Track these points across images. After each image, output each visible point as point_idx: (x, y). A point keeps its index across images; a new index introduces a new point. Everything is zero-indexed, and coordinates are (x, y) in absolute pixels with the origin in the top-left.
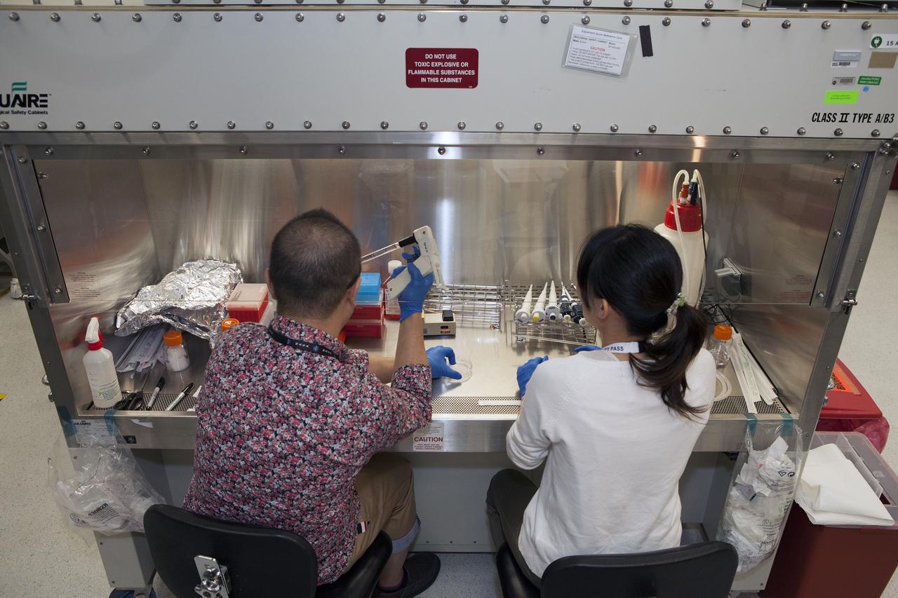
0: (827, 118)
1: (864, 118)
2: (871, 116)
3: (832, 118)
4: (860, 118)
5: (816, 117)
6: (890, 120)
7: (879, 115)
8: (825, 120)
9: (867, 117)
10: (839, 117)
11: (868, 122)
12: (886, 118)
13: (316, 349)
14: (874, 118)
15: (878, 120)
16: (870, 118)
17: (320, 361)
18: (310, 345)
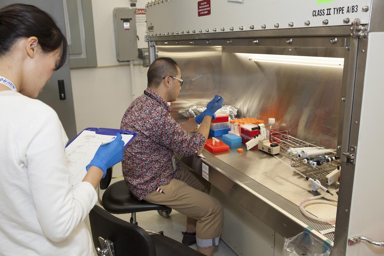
0: (320, 13)
1: (340, 11)
2: (344, 9)
3: (323, 13)
4: (337, 11)
5: (314, 13)
6: (356, 10)
7: (348, 7)
8: (319, 14)
9: (341, 10)
10: (326, 12)
11: (343, 13)
12: (353, 9)
13: (149, 95)
14: (345, 10)
15: (348, 11)
16: (343, 10)
17: (149, 99)
18: (148, 94)
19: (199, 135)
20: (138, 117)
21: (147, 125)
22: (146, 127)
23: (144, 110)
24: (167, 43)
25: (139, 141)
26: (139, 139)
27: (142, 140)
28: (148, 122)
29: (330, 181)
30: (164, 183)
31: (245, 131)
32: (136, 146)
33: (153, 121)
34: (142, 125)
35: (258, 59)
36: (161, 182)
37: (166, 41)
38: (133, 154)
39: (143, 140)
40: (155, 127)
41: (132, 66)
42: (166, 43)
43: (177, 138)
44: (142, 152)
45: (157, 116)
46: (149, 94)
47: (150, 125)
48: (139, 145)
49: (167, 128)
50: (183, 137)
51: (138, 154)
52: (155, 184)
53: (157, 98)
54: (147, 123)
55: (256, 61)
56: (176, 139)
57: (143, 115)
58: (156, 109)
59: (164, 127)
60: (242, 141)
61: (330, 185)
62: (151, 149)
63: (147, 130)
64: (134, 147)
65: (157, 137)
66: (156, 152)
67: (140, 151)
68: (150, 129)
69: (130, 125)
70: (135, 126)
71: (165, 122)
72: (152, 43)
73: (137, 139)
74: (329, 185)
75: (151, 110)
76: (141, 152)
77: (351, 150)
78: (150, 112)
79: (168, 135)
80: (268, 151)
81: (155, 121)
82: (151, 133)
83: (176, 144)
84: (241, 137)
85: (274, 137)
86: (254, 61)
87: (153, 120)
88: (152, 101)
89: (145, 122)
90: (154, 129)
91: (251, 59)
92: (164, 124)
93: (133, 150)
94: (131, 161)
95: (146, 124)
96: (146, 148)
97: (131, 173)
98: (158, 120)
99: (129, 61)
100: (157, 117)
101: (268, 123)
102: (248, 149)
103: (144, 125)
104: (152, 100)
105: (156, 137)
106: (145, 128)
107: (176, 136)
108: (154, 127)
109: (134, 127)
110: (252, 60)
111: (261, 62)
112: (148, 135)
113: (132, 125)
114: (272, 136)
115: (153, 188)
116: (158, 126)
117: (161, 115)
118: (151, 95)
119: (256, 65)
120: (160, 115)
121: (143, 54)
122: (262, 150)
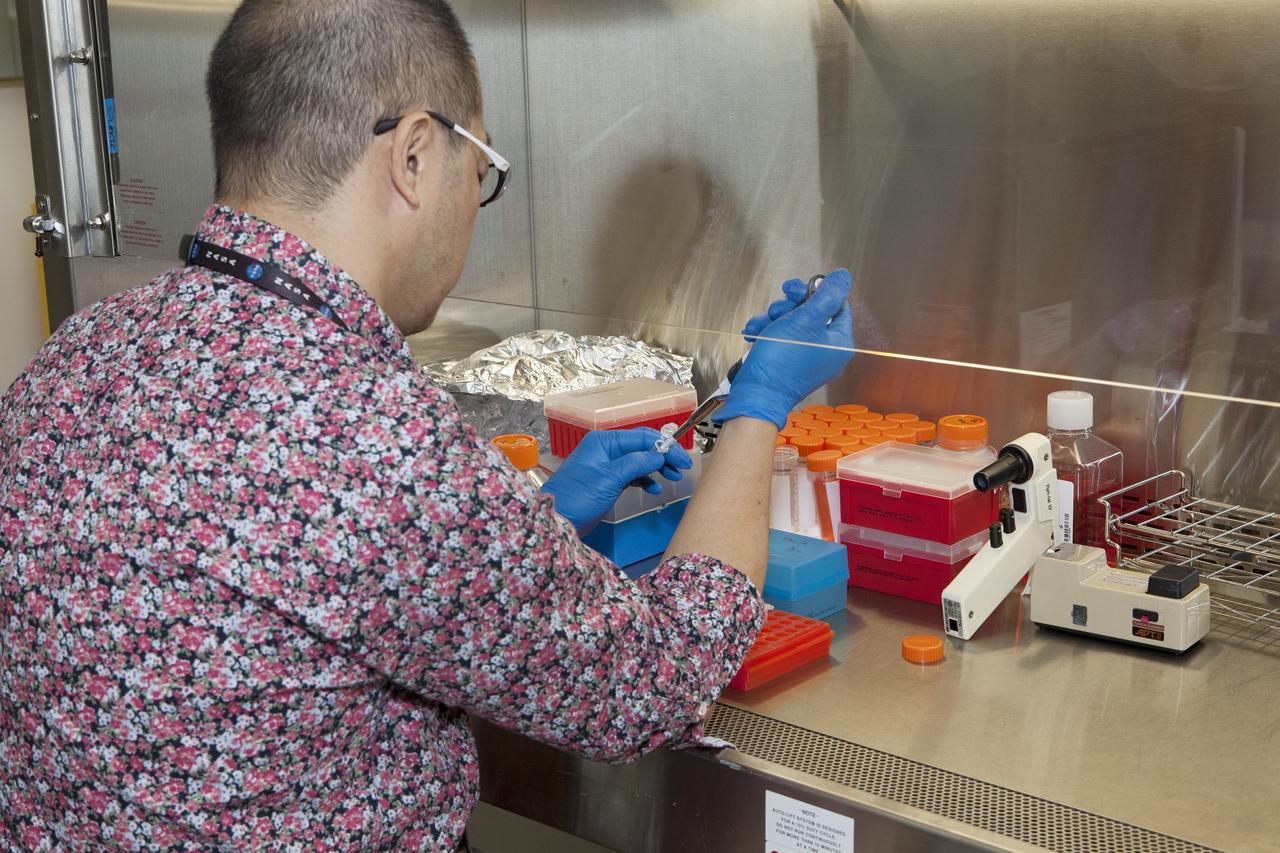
13: (254, 272)
17: (273, 307)
18: (246, 261)
19: (717, 572)
20: (212, 474)
21: (322, 543)
22: (315, 559)
23: (266, 408)
25: (256, 694)
26: (253, 681)
27: (279, 685)
28: (328, 509)
31: (890, 499)
32: (224, 742)
33: (379, 501)
34: (273, 549)
38: (198, 821)
39: (289, 683)
40: (402, 550)
43: (565, 621)
44: (278, 787)
45: (406, 452)
46: (251, 261)
47: (354, 540)
48: (254, 730)
49: (496, 549)
50: (606, 609)
51: (237, 814)
53: (331, 297)
54: (321, 522)
56: (561, 634)
59: (478, 539)
60: (847, 576)
62: (346, 750)
64: (204, 759)
65: (406, 642)
66: (383, 760)
67: (263, 783)
68: (355, 573)
69: (143, 556)
70: (204, 561)
73: (232, 683)
75: (338, 404)
76: (269, 792)
78: (326, 420)
79: (502, 611)
80: (1135, 631)
81: (397, 498)
82: (369, 605)
83: (565, 675)
84: (844, 546)
87: (372, 488)
88: (303, 325)
89: (306, 520)
90: (395, 574)
92: (472, 515)
93: (194, 785)
95: (311, 534)
96: (311, 742)
98: (420, 490)
100: (410, 459)
102: (968, 628)
103: (297, 542)
104: (297, 315)
105: (401, 636)
106: (308, 571)
107: (561, 607)
108: (389, 557)
109: (190, 572)
112: (338, 629)
113: (167, 556)
114: (1116, 516)
116: (425, 539)
117: (437, 443)
118: (270, 268)
120: (428, 440)
122: (1067, 622)
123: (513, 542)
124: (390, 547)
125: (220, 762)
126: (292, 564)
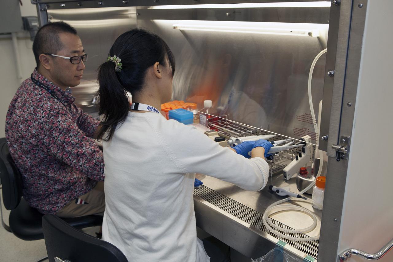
20: (19, 117)
21: (31, 130)
22: (30, 132)
23: (27, 107)
24: (64, 5)
25: (30, 151)
29: (289, 175)
30: (81, 193)
32: (29, 156)
33: (38, 125)
34: (25, 130)
35: (184, 27)
36: (77, 192)
37: (63, 3)
41: (15, 40)
42: (62, 5)
49: (54, 135)
52: (69, 196)
55: (181, 29)
57: (26, 115)
58: (42, 106)
59: (51, 133)
61: (289, 180)
63: (33, 136)
71: (52, 127)
72: (43, 5)
74: (287, 180)
75: (37, 108)
77: (342, 141)
78: (35, 110)
82: (39, 141)
85: (212, 123)
86: (180, 30)
87: (37, 123)
89: (29, 126)
90: (41, 137)
91: (176, 27)
94: (29, 175)
97: (34, 189)
98: (44, 124)
99: (10, 34)
100: (43, 118)
101: (204, 107)
104: (40, 90)
107: (68, 148)
108: (39, 134)
110: (176, 29)
111: (188, 30)
114: (209, 122)
115: (65, 201)
117: (48, 116)
119: (182, 34)
120: (47, 115)
121: (30, 23)
123: (57, 135)
124: (39, 132)
125: (28, 159)
126: (28, 133)
